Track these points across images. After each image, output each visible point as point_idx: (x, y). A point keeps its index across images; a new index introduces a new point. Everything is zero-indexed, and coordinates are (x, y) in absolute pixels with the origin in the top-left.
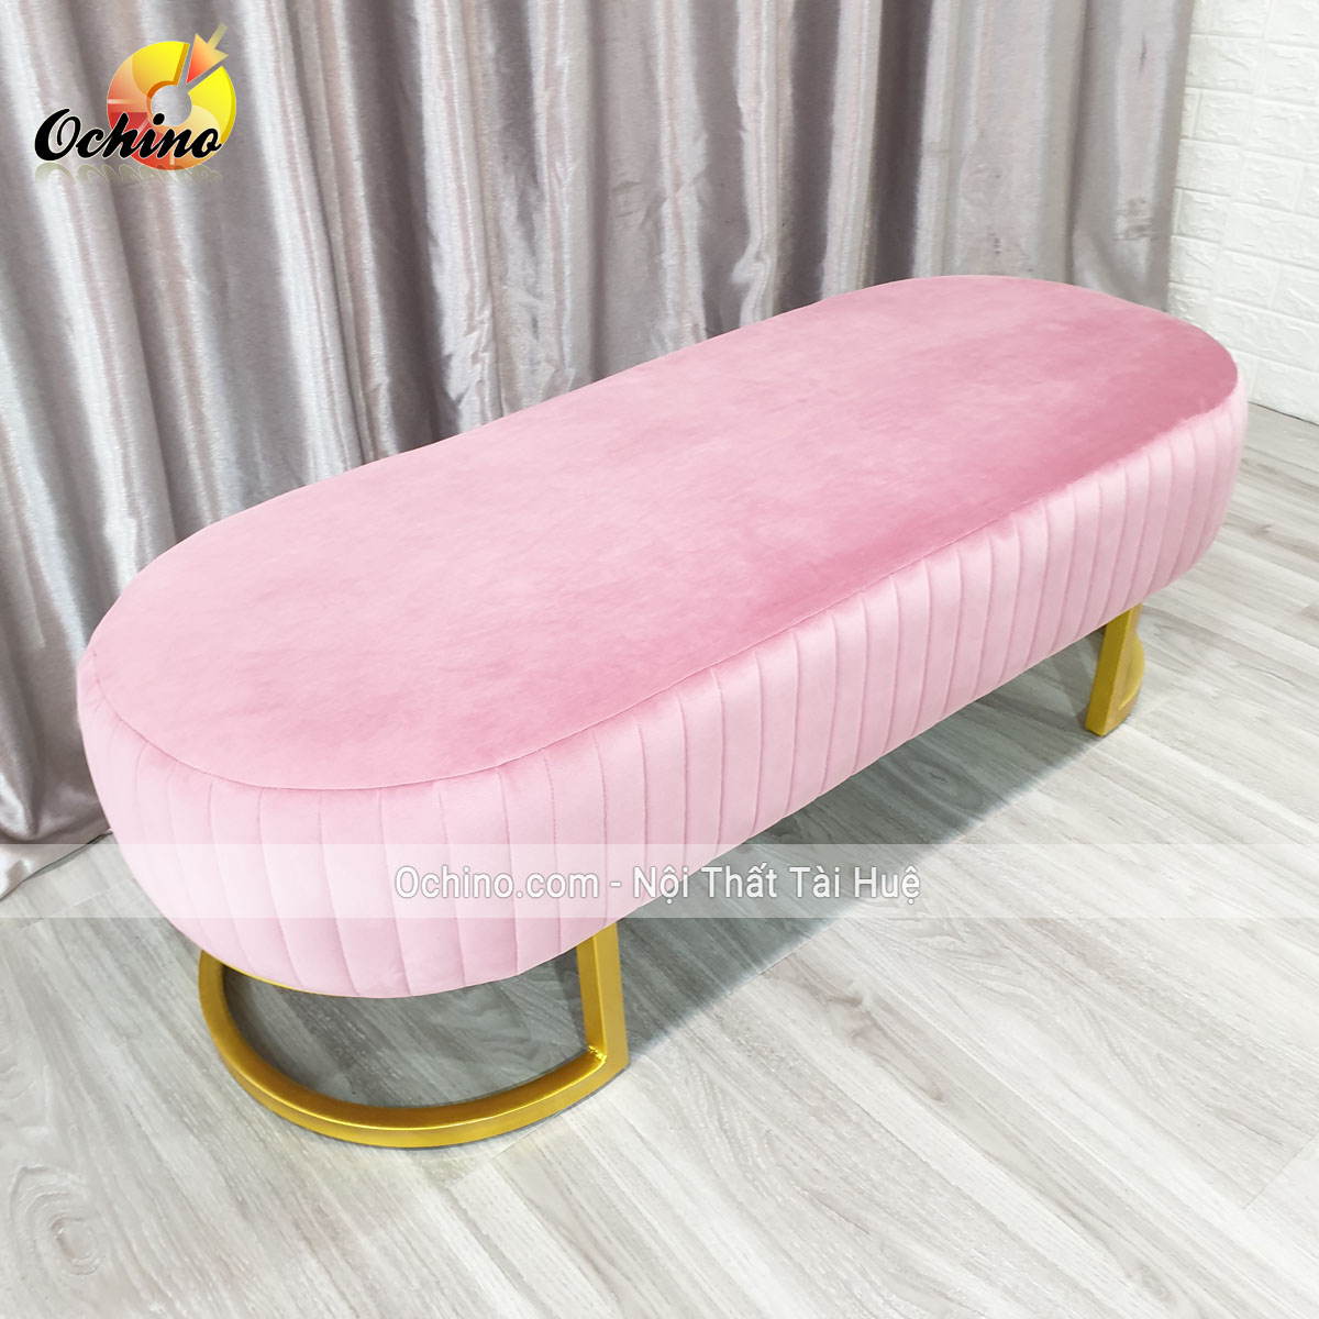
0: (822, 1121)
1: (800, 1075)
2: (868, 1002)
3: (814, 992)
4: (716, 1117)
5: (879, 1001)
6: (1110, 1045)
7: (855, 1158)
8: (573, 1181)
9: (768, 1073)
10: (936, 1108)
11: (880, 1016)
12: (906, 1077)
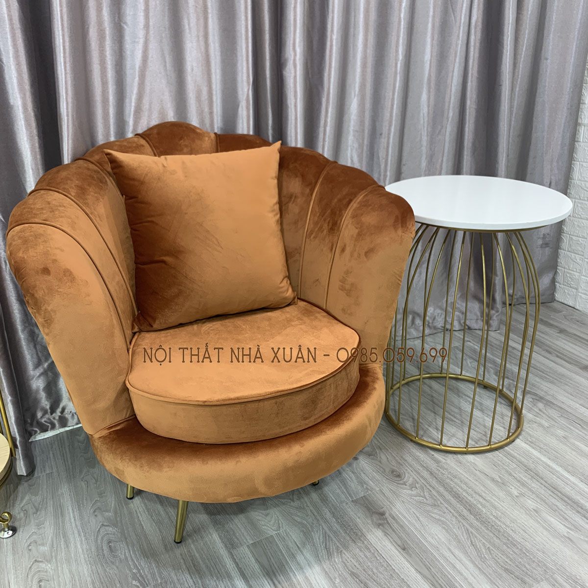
0: (361, 550)
1: (357, 535)
2: (387, 515)
3: (369, 509)
4: (324, 544)
5: (391, 515)
6: (471, 541)
7: (369, 564)
8: (272, 556)
9: (346, 532)
10: (402, 553)
11: (390, 520)
12: (394, 541)
